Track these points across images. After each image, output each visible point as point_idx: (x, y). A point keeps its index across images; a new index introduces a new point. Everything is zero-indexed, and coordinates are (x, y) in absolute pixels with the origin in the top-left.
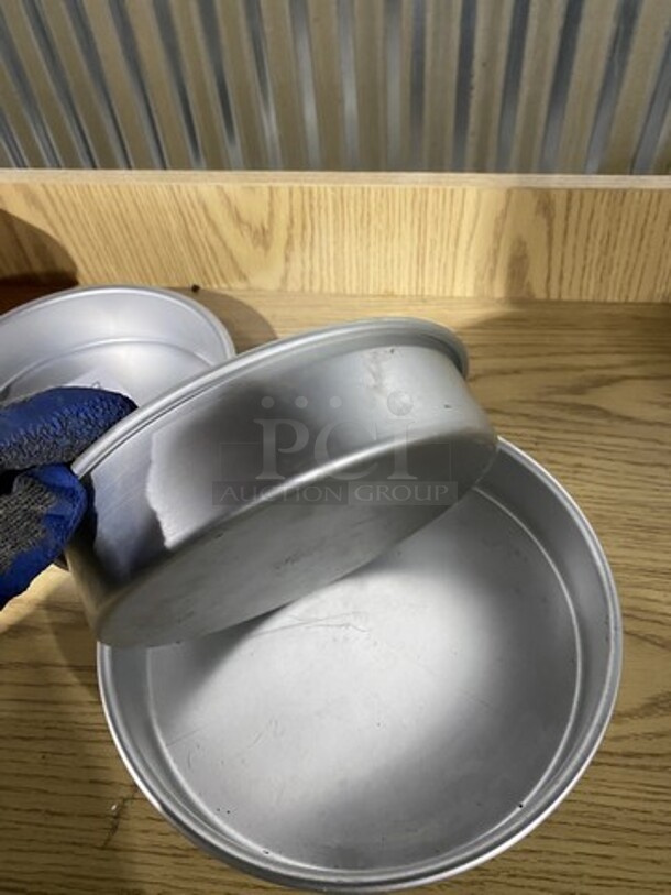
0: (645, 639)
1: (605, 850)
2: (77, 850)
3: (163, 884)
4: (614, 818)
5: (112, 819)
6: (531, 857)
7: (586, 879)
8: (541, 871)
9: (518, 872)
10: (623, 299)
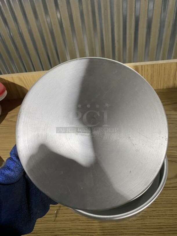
0: (173, 161)
1: (171, 208)
2: (48, 222)
3: (70, 228)
4: (172, 201)
5: (55, 215)
6: (154, 212)
7: (168, 215)
8: (157, 215)
9: (152, 216)
10: (157, 89)
